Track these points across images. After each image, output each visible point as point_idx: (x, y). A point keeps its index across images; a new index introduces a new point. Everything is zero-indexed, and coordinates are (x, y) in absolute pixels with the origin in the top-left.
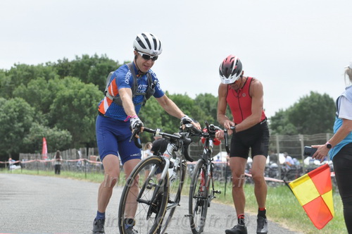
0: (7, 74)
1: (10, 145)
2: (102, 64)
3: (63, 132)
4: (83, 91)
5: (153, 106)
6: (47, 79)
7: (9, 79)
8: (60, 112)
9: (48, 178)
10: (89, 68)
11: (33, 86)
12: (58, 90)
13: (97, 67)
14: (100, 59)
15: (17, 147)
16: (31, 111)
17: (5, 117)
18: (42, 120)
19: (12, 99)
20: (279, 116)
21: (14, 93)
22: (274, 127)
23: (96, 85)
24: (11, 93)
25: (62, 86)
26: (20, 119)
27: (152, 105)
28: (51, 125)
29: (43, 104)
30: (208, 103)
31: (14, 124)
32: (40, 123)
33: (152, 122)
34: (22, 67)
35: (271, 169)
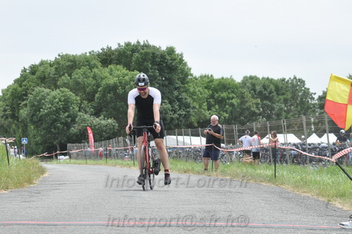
0: (51, 65)
1: (57, 135)
2: (146, 50)
3: (110, 121)
4: (127, 78)
5: (199, 91)
6: (91, 68)
7: (53, 69)
8: (106, 101)
9: (96, 167)
10: (132, 56)
11: (77, 76)
12: (102, 79)
13: (141, 54)
14: (143, 46)
15: (65, 138)
16: (77, 101)
17: (50, 108)
18: (88, 109)
19: (58, 90)
21: (58, 83)
23: (140, 71)
24: (55, 84)
25: (107, 74)
26: (66, 109)
27: (197, 90)
28: (97, 114)
29: (89, 94)
30: (254, 85)
31: (59, 114)
32: (86, 112)
33: (197, 107)
34: (66, 58)
35: (321, 149)
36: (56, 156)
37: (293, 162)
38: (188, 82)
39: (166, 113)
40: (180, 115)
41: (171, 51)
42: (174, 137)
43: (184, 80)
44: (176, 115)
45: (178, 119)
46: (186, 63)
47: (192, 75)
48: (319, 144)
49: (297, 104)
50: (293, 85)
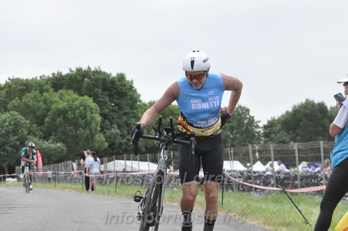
0: (1, 88)
1: (6, 158)
2: (97, 76)
3: (59, 144)
4: (77, 103)
6: (42, 92)
7: (4, 92)
8: (55, 125)
9: (45, 190)
10: (83, 81)
11: (27, 100)
12: (52, 103)
13: (92, 80)
14: (94, 72)
15: (14, 160)
16: (26, 124)
18: (37, 133)
19: (7, 113)
20: (271, 125)
21: (9, 106)
22: (267, 135)
23: (90, 97)
24: (6, 107)
25: (57, 99)
26: (15, 132)
28: (46, 138)
29: (38, 117)
31: (9, 137)
32: (35, 136)
34: (16, 81)
35: (265, 177)
36: (4, 178)
37: (239, 189)
38: (137, 108)
39: (115, 138)
40: (129, 140)
41: (121, 77)
42: (123, 162)
43: (133, 106)
44: (125, 140)
45: (126, 144)
46: (135, 90)
47: (141, 101)
48: (264, 172)
49: (243, 132)
50: (238, 113)
